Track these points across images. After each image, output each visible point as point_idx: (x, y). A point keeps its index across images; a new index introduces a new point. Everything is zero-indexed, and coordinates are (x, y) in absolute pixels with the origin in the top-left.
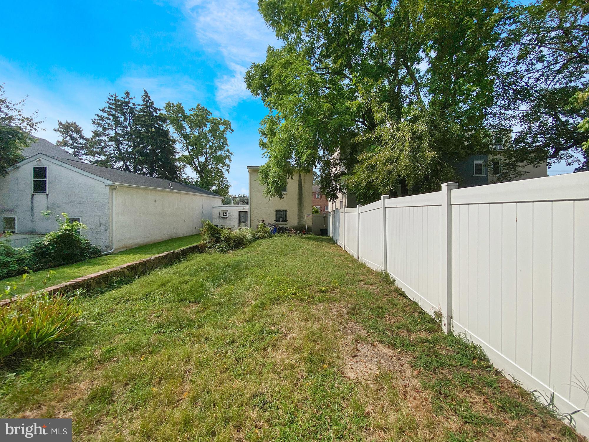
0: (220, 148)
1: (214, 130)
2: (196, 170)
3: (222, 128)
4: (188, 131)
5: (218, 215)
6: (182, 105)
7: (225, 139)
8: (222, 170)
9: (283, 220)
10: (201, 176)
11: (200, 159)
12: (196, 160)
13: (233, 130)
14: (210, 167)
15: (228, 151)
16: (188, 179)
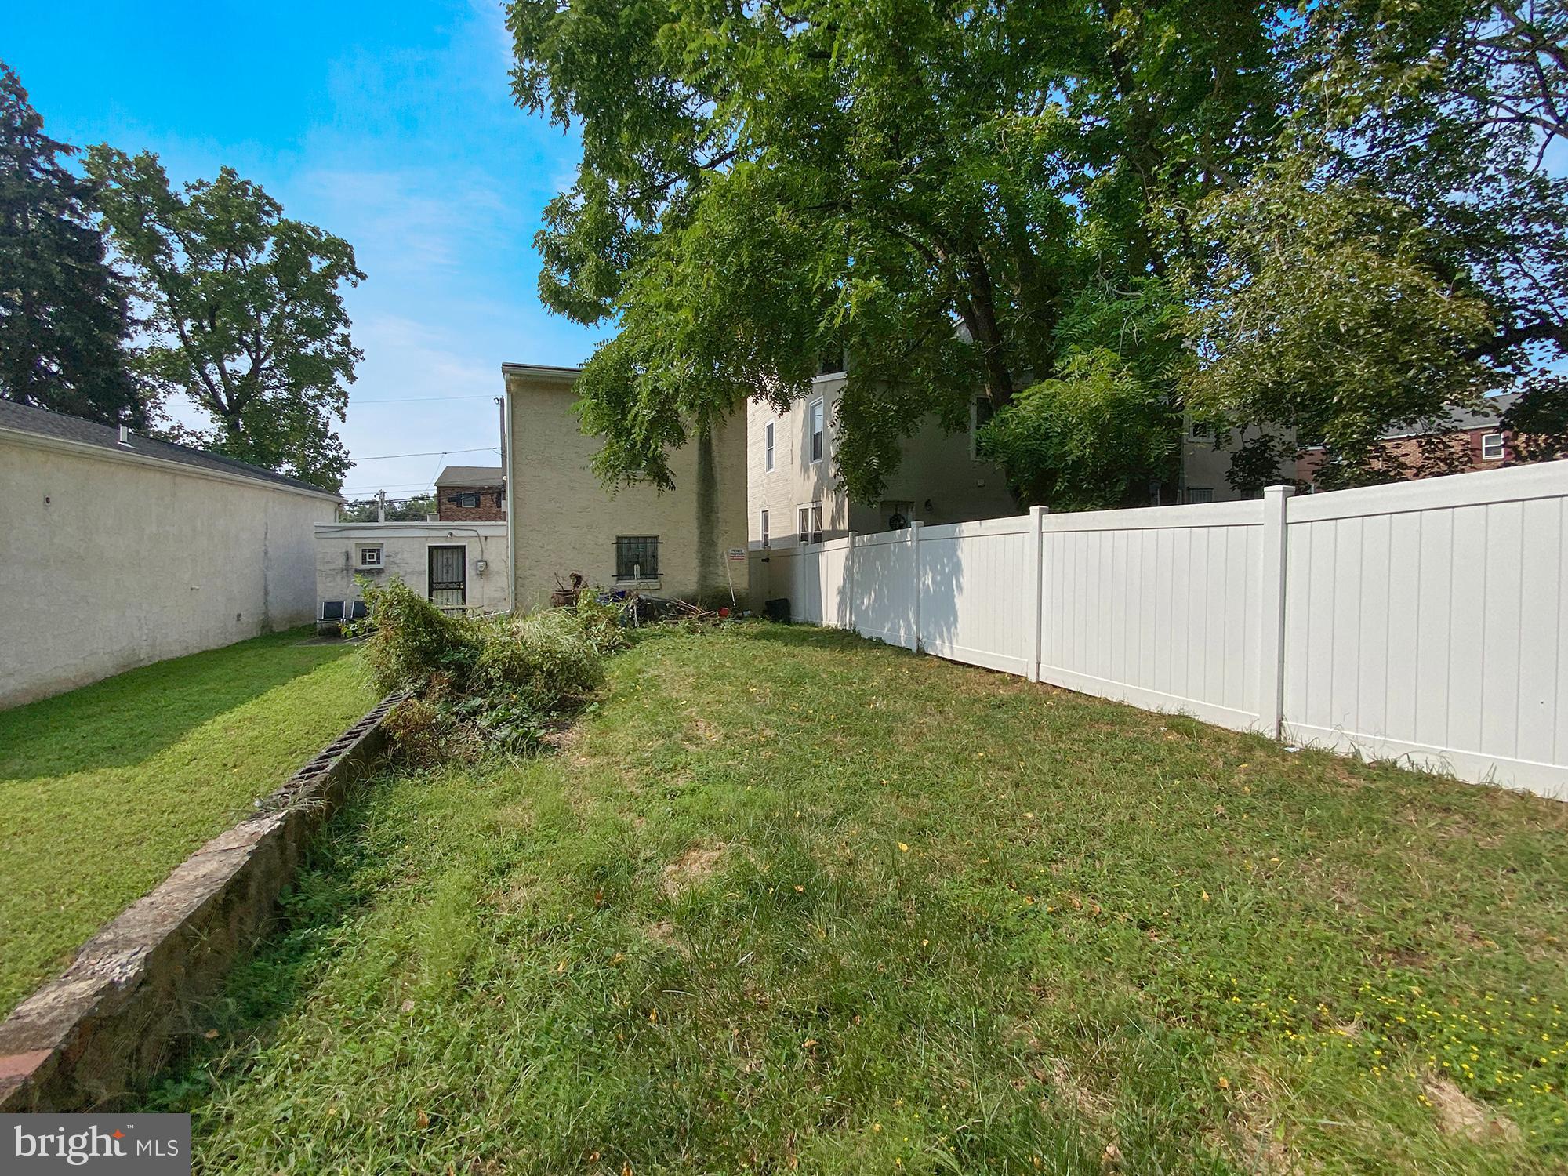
0: (316, 330)
1: (289, 266)
2: (213, 404)
3: (317, 264)
4: (181, 260)
5: (342, 562)
6: (160, 163)
7: (331, 304)
8: (319, 407)
9: (644, 575)
10: (233, 428)
11: (228, 366)
12: (210, 367)
13: (363, 277)
14: (268, 395)
15: (345, 341)
16: (176, 437)
